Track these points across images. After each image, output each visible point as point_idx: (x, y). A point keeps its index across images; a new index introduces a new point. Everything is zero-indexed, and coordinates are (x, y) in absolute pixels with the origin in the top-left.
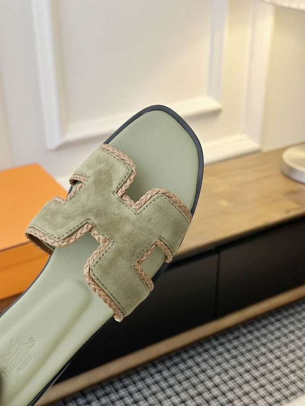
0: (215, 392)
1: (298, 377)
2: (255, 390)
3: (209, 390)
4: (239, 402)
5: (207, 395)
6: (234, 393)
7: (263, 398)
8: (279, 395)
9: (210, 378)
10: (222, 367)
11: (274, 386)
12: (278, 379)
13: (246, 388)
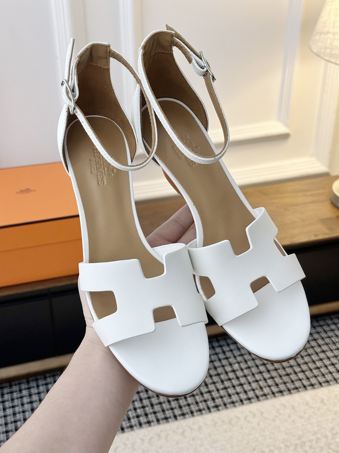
0: (231, 375)
1: (306, 376)
2: (265, 380)
3: (226, 373)
4: (248, 386)
5: (223, 377)
6: (247, 379)
7: (269, 386)
8: (284, 386)
9: (231, 365)
10: (243, 357)
11: (282, 379)
12: (288, 375)
13: (258, 377)
